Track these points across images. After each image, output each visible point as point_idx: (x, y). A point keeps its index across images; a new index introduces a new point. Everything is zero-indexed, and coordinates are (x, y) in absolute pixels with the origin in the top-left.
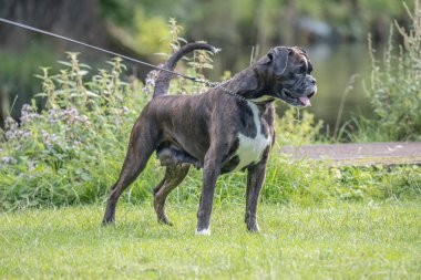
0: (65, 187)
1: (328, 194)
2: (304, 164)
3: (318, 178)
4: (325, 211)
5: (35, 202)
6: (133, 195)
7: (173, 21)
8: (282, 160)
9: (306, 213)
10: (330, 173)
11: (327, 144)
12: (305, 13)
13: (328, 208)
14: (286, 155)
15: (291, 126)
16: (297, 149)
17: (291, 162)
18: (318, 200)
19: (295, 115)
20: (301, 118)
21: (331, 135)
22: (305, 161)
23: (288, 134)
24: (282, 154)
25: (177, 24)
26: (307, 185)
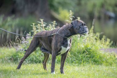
0: (38, 58)
1: (114, 62)
2: (107, 54)
3: (111, 58)
4: (113, 67)
5: (29, 62)
6: (57, 61)
7: (71, 11)
8: (101, 52)
9: (107, 68)
10: (115, 56)
11: (114, 48)
12: (108, 10)
13: (114, 67)
14: (102, 51)
15: (103, 42)
16: (105, 49)
17: (103, 53)
18: (111, 64)
19: (105, 40)
20: (106, 40)
21: (115, 45)
22: (107, 53)
23: (103, 45)
24: (101, 50)
25: (72, 12)
26: (108, 60)
